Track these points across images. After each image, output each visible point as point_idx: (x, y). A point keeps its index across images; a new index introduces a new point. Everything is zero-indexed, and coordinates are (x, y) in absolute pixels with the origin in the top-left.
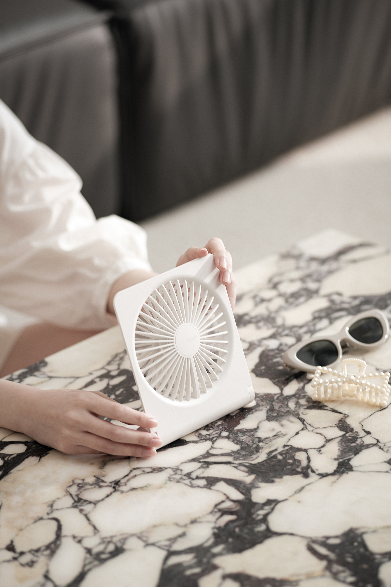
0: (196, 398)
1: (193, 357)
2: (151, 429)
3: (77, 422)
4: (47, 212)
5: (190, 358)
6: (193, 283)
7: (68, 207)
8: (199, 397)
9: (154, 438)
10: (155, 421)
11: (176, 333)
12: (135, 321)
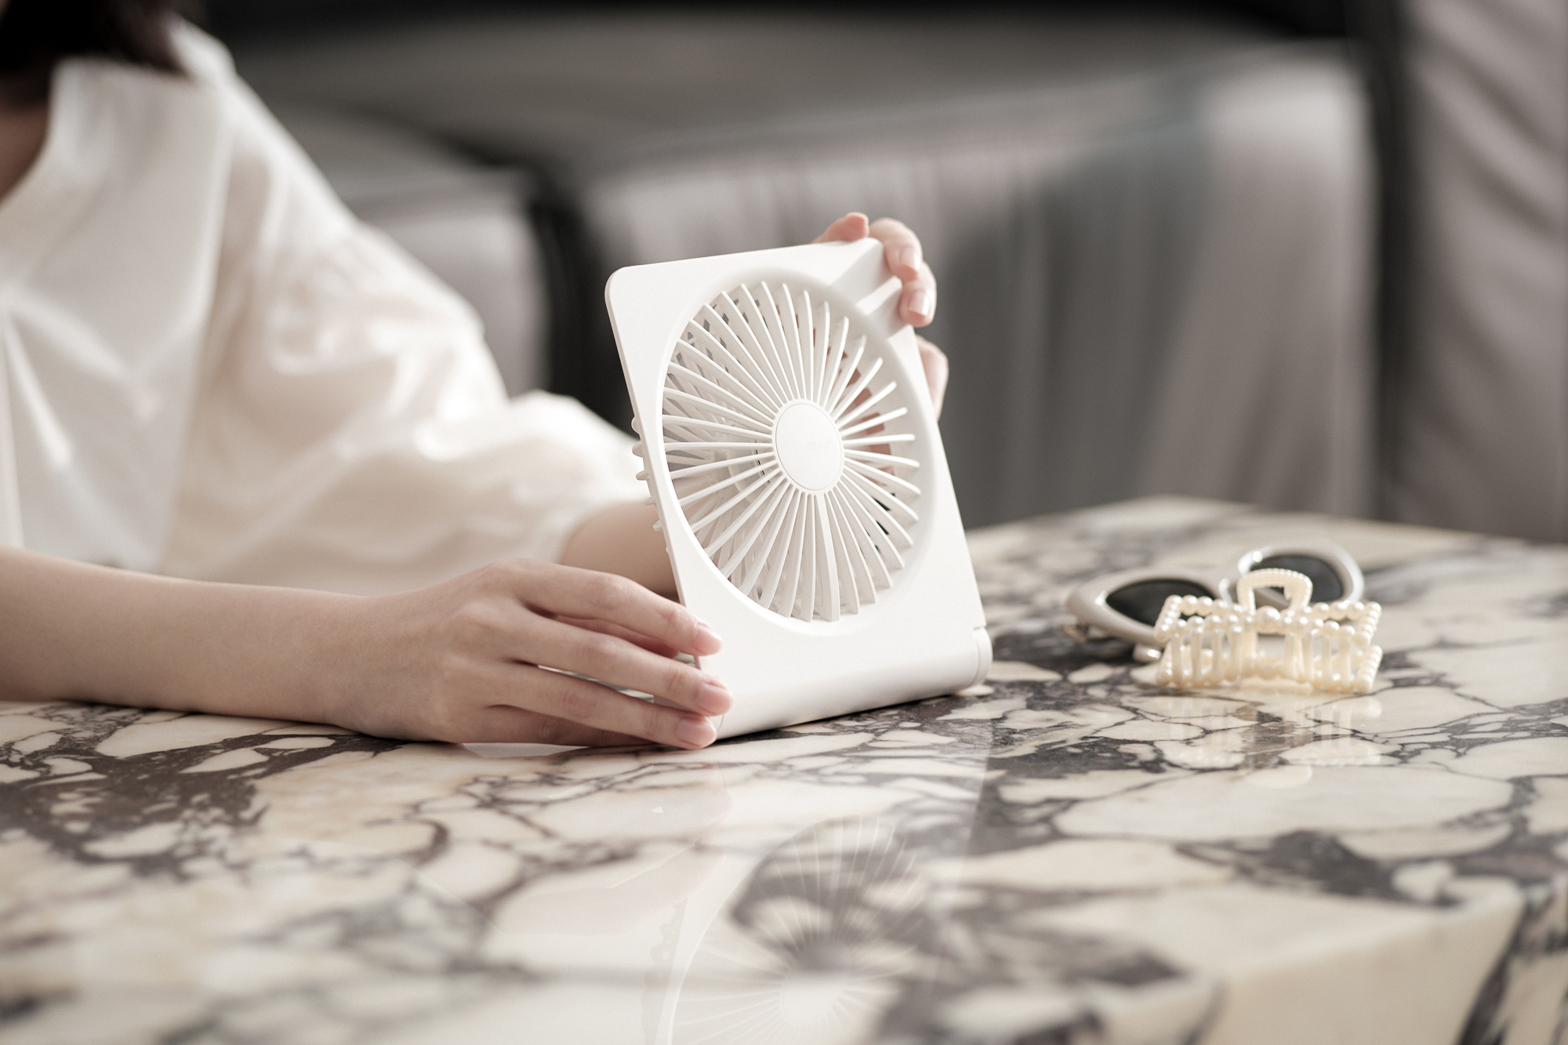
0: (827, 620)
1: (825, 495)
2: (702, 659)
3: (489, 630)
4: (383, 369)
5: (815, 497)
6: (827, 305)
7: (442, 365)
8: (838, 619)
9: (712, 684)
10: (714, 633)
11: (777, 418)
12: (665, 362)
